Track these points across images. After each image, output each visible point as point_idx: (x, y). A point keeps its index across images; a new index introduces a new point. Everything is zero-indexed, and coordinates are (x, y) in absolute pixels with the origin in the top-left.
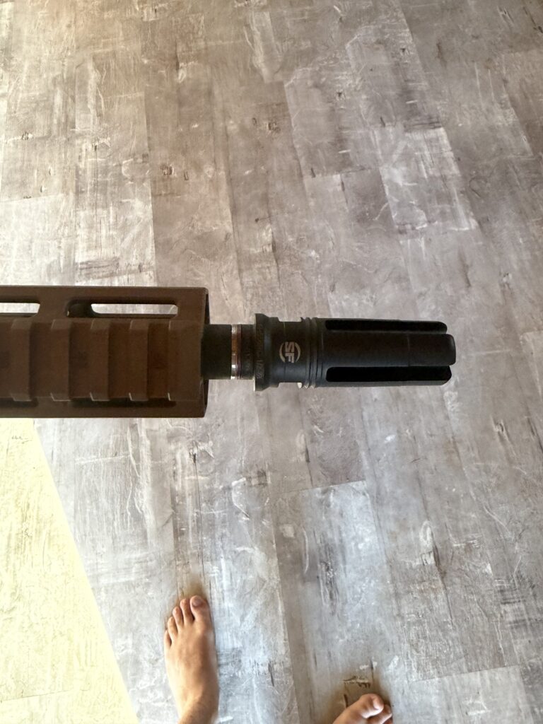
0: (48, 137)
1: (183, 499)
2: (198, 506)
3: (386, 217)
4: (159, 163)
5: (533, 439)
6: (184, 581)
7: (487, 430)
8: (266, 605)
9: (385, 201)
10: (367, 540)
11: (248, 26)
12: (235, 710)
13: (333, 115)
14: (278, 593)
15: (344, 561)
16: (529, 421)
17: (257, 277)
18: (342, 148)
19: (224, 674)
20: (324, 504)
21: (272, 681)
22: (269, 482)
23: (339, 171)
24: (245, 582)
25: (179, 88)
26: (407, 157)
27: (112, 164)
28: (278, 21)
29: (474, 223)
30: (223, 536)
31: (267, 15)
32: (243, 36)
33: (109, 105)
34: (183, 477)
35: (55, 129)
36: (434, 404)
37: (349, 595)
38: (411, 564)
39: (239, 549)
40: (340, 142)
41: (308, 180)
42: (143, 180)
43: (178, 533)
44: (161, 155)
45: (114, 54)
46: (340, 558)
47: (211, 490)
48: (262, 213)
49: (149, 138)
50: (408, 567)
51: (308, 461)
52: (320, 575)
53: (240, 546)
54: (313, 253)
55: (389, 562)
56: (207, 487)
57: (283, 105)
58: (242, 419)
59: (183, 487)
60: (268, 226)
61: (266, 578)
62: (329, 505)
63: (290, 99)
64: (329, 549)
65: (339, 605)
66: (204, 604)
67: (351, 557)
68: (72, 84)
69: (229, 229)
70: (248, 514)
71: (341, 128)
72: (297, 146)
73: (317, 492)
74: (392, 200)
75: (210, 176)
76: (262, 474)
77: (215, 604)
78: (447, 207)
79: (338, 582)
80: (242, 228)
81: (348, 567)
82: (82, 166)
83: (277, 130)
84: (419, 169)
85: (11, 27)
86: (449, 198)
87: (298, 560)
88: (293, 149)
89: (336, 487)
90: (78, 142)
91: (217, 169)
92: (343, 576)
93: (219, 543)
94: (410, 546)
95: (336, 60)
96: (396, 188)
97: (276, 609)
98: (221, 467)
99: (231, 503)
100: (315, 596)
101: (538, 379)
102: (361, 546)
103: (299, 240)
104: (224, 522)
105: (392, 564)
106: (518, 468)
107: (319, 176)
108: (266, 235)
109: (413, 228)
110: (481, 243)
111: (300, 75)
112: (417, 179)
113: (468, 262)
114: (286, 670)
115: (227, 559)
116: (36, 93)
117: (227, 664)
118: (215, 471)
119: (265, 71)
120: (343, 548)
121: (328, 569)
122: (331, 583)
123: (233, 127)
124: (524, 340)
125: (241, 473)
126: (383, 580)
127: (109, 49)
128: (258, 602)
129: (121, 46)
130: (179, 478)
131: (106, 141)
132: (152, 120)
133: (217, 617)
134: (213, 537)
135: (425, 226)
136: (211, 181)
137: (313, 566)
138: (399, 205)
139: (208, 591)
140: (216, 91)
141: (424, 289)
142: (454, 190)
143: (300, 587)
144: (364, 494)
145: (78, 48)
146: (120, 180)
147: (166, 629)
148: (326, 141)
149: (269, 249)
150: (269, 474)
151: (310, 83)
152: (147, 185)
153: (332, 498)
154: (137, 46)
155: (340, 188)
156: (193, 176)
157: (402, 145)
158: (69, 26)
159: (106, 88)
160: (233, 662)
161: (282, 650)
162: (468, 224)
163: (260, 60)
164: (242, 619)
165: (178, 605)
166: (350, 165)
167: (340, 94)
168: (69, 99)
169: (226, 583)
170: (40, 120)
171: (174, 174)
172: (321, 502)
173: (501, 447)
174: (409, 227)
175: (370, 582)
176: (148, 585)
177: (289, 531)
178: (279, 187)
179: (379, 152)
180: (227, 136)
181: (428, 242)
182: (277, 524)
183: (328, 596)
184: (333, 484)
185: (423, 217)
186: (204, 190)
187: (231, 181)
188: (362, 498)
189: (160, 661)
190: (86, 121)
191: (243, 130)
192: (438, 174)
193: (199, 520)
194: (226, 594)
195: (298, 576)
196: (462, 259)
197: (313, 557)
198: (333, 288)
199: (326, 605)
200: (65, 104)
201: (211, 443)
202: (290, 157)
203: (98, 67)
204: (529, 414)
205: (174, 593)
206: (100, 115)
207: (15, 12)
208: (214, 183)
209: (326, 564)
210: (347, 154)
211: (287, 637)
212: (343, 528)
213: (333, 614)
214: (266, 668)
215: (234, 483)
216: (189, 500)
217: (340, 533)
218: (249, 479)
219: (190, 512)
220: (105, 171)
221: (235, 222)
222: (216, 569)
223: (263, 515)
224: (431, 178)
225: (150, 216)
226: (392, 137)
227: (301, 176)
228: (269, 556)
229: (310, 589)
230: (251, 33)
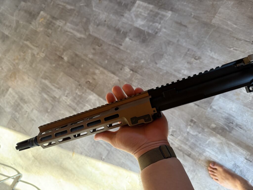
0: (53, 106)
1: (181, 147)
2: (186, 144)
3: (149, 34)
4: (84, 83)
5: (242, 41)
6: (204, 164)
7: (230, 52)
8: (228, 147)
9: (144, 31)
10: (233, 107)
11: (67, 31)
12: (250, 177)
13: (109, 27)
14: (228, 142)
15: (234, 117)
16: (237, 39)
17: (137, 81)
18: (120, 31)
19: (238, 172)
20: (214, 111)
21: (250, 161)
22: (195, 120)
23: (126, 37)
24: (217, 148)
25: (68, 62)
26: (137, 16)
27: (75, 95)
28: (72, 22)
29: (170, 12)
30: (200, 144)
31: (68, 24)
32: (68, 35)
33: (58, 84)
34: (174, 142)
35: (53, 103)
36: (211, 60)
37: (245, 123)
38: (250, 100)
39: (207, 142)
40: (118, 31)
41: (121, 48)
42: (86, 90)
43: (189, 155)
44: (83, 81)
45: (45, 72)
46: (232, 118)
47: (185, 138)
48: (120, 66)
49: (76, 80)
50: (250, 102)
51: (198, 106)
52: (232, 127)
53: (206, 141)
54: (142, 61)
55: (244, 106)
56: (183, 138)
57: (95, 38)
58: (172, 114)
59: (178, 144)
60: (125, 68)
61: (221, 141)
62: (215, 110)
63: (96, 35)
64: (227, 119)
65: (245, 128)
66: (214, 163)
67: (234, 114)
68: (44, 89)
69: (117, 78)
70: (200, 133)
71: (115, 28)
72: (110, 43)
73: (209, 110)
74: (146, 29)
75: (99, 72)
76: (192, 121)
77: (217, 160)
78: (160, 16)
79: (238, 123)
80: (120, 75)
81: (237, 117)
82: (68, 103)
83: (101, 45)
84: (143, 16)
85: (16, 93)
86: (158, 14)
87: (223, 129)
88: (110, 45)
89: (212, 104)
90: (61, 100)
91: (99, 69)
92: (238, 121)
93: (201, 147)
94: (245, 97)
95: (95, 15)
96: (143, 26)
97: (232, 145)
98: (180, 130)
99: (193, 135)
100: (237, 132)
101: (227, 28)
102: (234, 110)
103: (136, 62)
104: (196, 141)
105: (245, 105)
106: (247, 52)
107: (123, 44)
108: (127, 70)
109: (158, 29)
110: (177, 15)
111: (91, 28)
112: (145, 18)
113: (179, 22)
114: (251, 155)
115: (207, 148)
116: (39, 100)
117: (236, 170)
118: (180, 133)
119: (83, 36)
120: (230, 115)
121: (232, 123)
122: (237, 125)
123: (91, 56)
124: (213, 23)
125: (187, 126)
126: (248, 111)
127: (43, 72)
128: (226, 149)
129: (45, 69)
130: (174, 143)
131: (67, 92)
132: (71, 76)
133: (221, 163)
134: (198, 147)
135: (160, 26)
136: (101, 73)
137: (228, 127)
138: (149, 28)
139: (212, 160)
140: (77, 53)
141: (177, 39)
142: (157, 10)
143: (231, 134)
144: (220, 98)
145: (36, 80)
146: (81, 97)
147: (212, 178)
148: (115, 34)
149: (131, 72)
150: (193, 119)
151: (96, 27)
152: (88, 91)
153: (214, 107)
154: (48, 64)
155: (131, 41)
156: (95, 77)
157: (133, 15)
158: (28, 78)
159: (52, 81)
160: (237, 168)
161: (244, 152)
162: (169, 14)
163: (78, 35)
164: (227, 156)
165: (209, 170)
166: (127, 33)
167: (105, 21)
168: (47, 93)
169: (213, 153)
170: (47, 105)
171: (91, 81)
172: (213, 111)
173: (238, 52)
174: (157, 30)
175: (245, 115)
176: (196, 174)
177: (213, 126)
178: (117, 57)
179: (130, 23)
180: (92, 59)
181: (165, 28)
182: (209, 127)
183: (240, 129)
184: (210, 104)
185: (157, 24)
186: (101, 77)
187: (105, 68)
188: (221, 99)
189: (220, 187)
190: (57, 93)
191: (94, 54)
192: (149, 12)
193: (190, 147)
194: (216, 155)
195: (228, 133)
196: (177, 23)
197: (226, 125)
198: (156, 63)
199: (242, 131)
200: (48, 95)
201: (172, 128)
202: (111, 48)
203: (45, 79)
204: (234, 37)
205: (204, 169)
206: (58, 88)
207: (13, 89)
208: (102, 73)
209: (231, 123)
210: (123, 32)
211: (242, 148)
212: (224, 110)
213: (246, 131)
214: (246, 160)
215: (188, 130)
216: (182, 145)
217: (225, 112)
218: (190, 125)
219: (186, 148)
220: (75, 98)
221: (117, 76)
222: (207, 153)
223: (203, 129)
224: (148, 14)
225: (97, 96)
226: (128, 16)
227: (119, 48)
228: (215, 136)
229: (234, 132)
230: (69, 32)
